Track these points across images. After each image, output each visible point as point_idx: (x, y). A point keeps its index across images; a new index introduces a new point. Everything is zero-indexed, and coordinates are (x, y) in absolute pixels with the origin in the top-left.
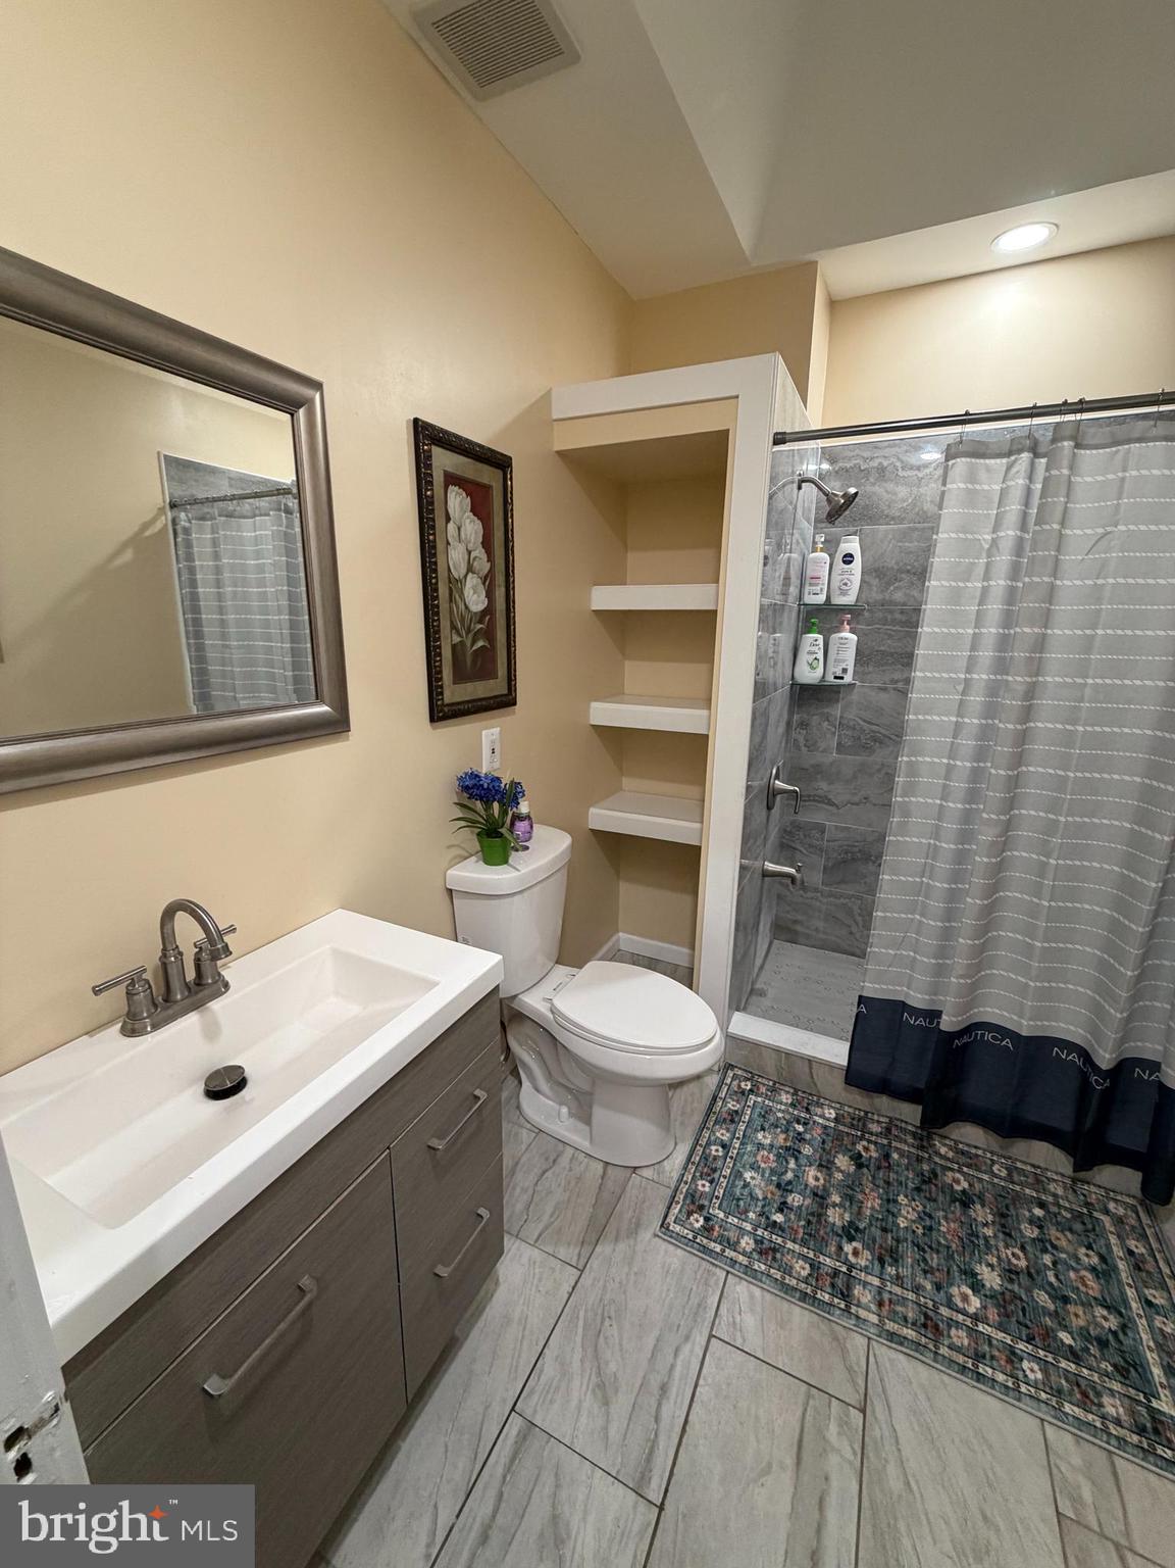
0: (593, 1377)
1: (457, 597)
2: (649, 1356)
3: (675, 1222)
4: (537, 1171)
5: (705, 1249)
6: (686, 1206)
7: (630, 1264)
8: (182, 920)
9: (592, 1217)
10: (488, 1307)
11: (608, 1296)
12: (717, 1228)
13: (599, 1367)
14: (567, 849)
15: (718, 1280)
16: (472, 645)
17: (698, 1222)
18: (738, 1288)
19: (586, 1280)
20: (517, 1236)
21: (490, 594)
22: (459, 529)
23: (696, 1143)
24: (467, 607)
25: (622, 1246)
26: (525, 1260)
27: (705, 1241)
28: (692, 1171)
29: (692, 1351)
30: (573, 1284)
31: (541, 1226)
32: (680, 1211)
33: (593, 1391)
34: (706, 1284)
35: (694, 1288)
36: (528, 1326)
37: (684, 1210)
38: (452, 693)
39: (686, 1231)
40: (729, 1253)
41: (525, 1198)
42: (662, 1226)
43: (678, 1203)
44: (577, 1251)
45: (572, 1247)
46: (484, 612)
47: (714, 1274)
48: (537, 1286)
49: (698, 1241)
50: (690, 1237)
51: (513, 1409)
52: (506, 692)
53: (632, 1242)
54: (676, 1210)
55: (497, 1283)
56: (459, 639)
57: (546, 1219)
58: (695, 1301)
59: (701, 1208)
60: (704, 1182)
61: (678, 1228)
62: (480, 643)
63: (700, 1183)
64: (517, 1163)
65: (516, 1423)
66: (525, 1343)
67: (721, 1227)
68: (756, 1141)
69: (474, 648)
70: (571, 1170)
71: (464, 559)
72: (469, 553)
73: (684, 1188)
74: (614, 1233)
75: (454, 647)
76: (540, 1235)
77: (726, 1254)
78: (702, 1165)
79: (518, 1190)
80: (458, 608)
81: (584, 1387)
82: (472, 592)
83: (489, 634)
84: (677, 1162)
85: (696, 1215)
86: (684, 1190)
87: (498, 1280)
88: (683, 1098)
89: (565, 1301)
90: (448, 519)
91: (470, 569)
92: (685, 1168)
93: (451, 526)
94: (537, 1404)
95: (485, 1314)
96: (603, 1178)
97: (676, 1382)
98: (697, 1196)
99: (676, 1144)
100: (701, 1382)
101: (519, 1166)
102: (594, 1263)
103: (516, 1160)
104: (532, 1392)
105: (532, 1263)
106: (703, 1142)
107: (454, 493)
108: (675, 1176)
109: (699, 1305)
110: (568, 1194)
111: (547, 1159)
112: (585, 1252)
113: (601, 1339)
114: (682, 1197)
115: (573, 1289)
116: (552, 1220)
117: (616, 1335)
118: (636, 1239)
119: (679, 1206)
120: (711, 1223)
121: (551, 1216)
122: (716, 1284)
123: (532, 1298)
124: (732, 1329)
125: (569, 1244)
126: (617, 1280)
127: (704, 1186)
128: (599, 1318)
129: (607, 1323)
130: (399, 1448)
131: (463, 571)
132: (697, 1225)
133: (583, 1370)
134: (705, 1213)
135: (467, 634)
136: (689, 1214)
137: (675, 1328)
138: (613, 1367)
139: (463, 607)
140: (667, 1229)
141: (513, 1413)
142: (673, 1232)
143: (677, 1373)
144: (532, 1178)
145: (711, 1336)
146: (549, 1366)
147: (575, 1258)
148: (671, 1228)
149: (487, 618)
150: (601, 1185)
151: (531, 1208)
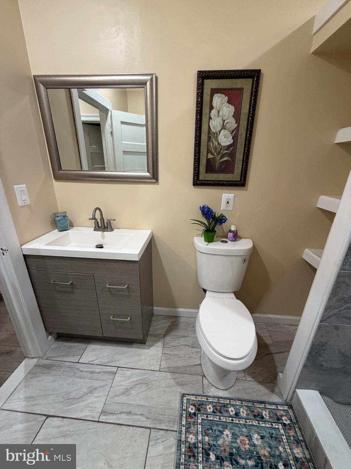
0: (129, 387)
1: (214, 140)
2: (139, 404)
3: (187, 399)
4: (187, 343)
5: (181, 416)
6: (196, 402)
7: (166, 387)
9: (179, 368)
10: (142, 349)
11: (153, 383)
12: (193, 420)
13: (133, 387)
15: (173, 427)
16: (221, 158)
17: (192, 410)
18: (172, 438)
19: (157, 374)
20: (163, 347)
21: (235, 138)
22: (219, 112)
23: (230, 399)
24: (219, 143)
25: (172, 382)
26: (157, 353)
27: (184, 415)
28: (214, 401)
29: (144, 421)
30: (154, 370)
31: (169, 352)
32: (193, 400)
33: (126, 388)
34: (169, 421)
35: (166, 416)
36: (139, 362)
37: (194, 402)
38: (203, 176)
39: (185, 405)
40: (184, 429)
41: (176, 344)
42: (184, 394)
43: (196, 398)
44: (165, 367)
45: (165, 365)
46: (229, 146)
47: (174, 424)
48: (151, 359)
49: (184, 412)
50: (184, 408)
51: (118, 367)
52: (239, 180)
53: (175, 385)
54: (193, 398)
55: (148, 349)
56: (212, 156)
57: (172, 353)
58: (161, 418)
59: (199, 410)
60: (212, 408)
61: (185, 401)
62: (226, 159)
63: (211, 406)
64: (187, 337)
65: (114, 369)
66: (135, 363)
67: (194, 422)
68: (251, 434)
69: (222, 160)
70: (192, 353)
71: (220, 124)
72: (224, 121)
73: (204, 399)
74: (176, 377)
75: (208, 160)
76: (166, 353)
77: (183, 428)
78: (220, 405)
79: (178, 341)
80: (213, 144)
81: (127, 385)
82: (223, 137)
83: (232, 155)
84: (217, 393)
85: (194, 408)
86: (203, 399)
87: (150, 348)
88: (253, 386)
89: (149, 369)
90: (211, 108)
91: (223, 127)
92: (214, 397)
93: (214, 112)
94: (121, 373)
95: (139, 349)
96: (195, 365)
97: (132, 417)
98: (204, 406)
99: (226, 390)
100: (134, 428)
101: (186, 338)
102: (163, 374)
103: (187, 336)
104: (123, 370)
105: (157, 355)
106: (233, 402)
107: (217, 97)
108: (210, 394)
109: (160, 420)
110: (183, 356)
111: (193, 344)
112: (166, 370)
113: (140, 385)
114: (200, 399)
115: (153, 370)
116: (173, 355)
117: (143, 390)
118: (176, 386)
119: (195, 399)
120: (194, 416)
121: (174, 354)
122: (171, 426)
123: (147, 359)
124: (155, 438)
125: (166, 364)
126: (160, 384)
127: (210, 408)
128: (146, 382)
129: (146, 385)
131: (219, 128)
132: (190, 410)
133: (131, 383)
134: (197, 412)
135: (217, 155)
136: (194, 405)
137: (150, 412)
138: (133, 392)
139: (217, 144)
140: (183, 397)
141: (117, 368)
142: (183, 399)
143: (136, 417)
144: (184, 343)
145: (150, 428)
146: (129, 373)
147: (163, 367)
148: (184, 398)
149: (232, 148)
150: (192, 365)
151: (174, 347)
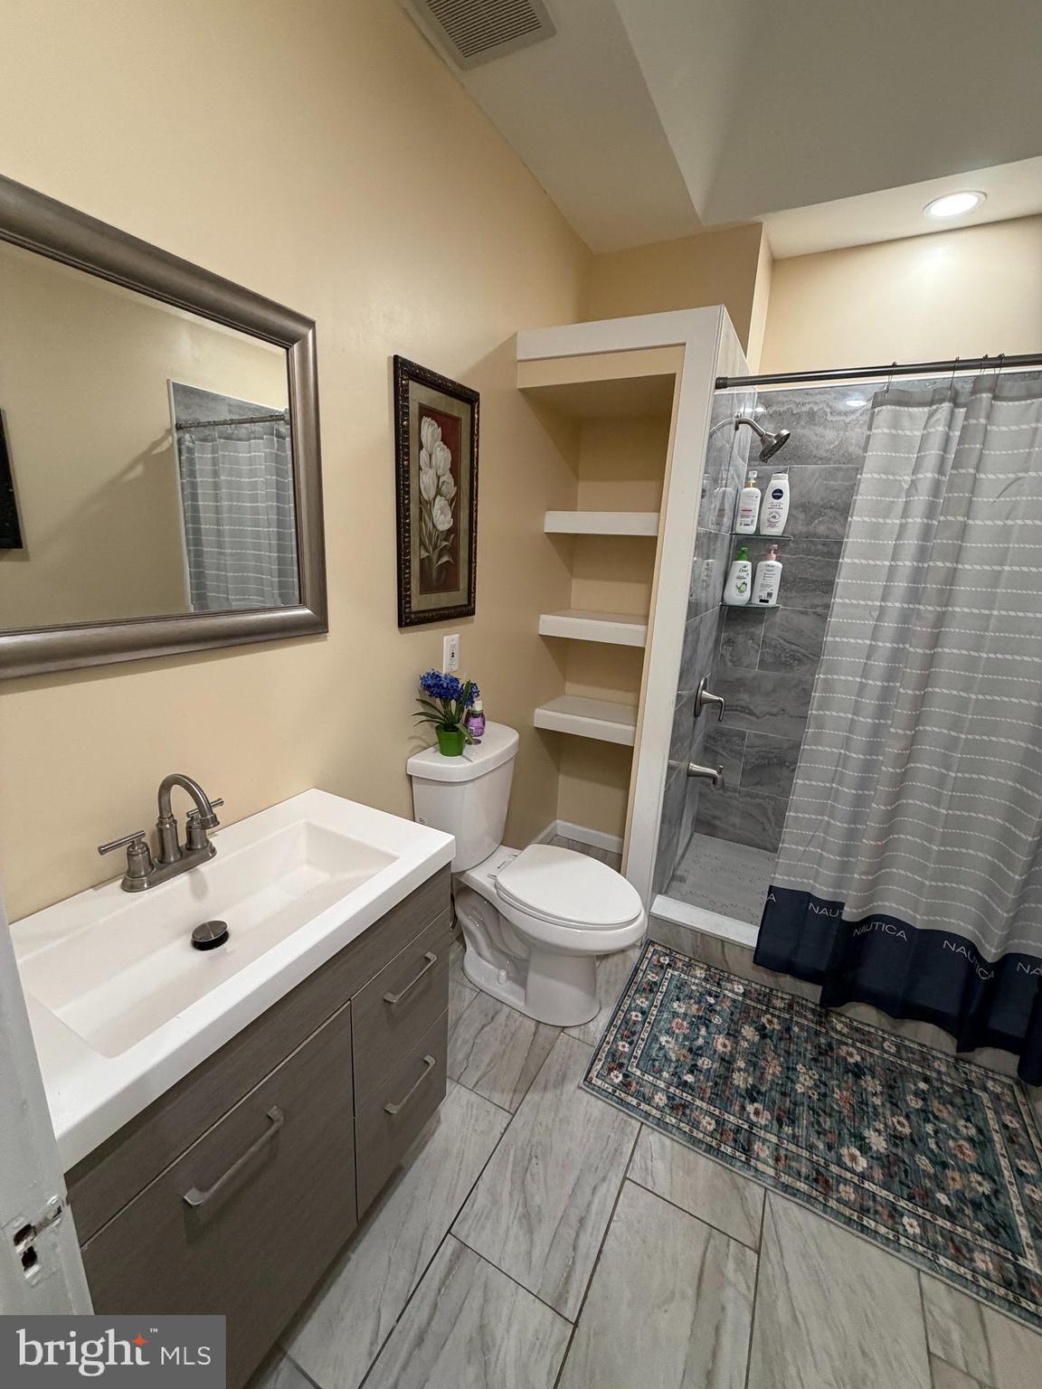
0: (520, 1209)
1: (426, 516)
2: (570, 1193)
3: (597, 1077)
4: (478, 1025)
5: (622, 1102)
6: (607, 1064)
7: (557, 1111)
8: (177, 793)
9: (524, 1071)
10: (430, 1143)
11: (534, 1140)
12: (634, 1084)
13: (525, 1198)
14: (514, 744)
15: (634, 1129)
16: (438, 560)
17: (617, 1078)
18: (651, 1138)
19: (518, 1122)
20: (458, 1082)
21: (455, 516)
22: (430, 456)
23: (619, 1006)
24: (434, 526)
25: (550, 1095)
26: (464, 1102)
27: (623, 1095)
28: (614, 1033)
29: (608, 1190)
30: (505, 1126)
31: (478, 1074)
32: (602, 1067)
33: (520, 1219)
34: (623, 1132)
35: (612, 1135)
36: (464, 1162)
37: (605, 1067)
38: (419, 602)
39: (606, 1085)
40: (644, 1106)
41: (466, 1049)
42: (585, 1080)
43: (600, 1060)
44: (509, 1099)
45: (505, 1095)
46: (450, 531)
47: (630, 1124)
48: (474, 1126)
49: (617, 1094)
50: (610, 1090)
51: (449, 1232)
52: (466, 603)
53: (558, 1092)
54: (598, 1066)
55: (439, 1122)
56: (428, 554)
57: (483, 1068)
58: (611, 1147)
59: (621, 1066)
60: (624, 1043)
61: (599, 1082)
62: (445, 559)
63: (621, 1043)
64: (460, 1018)
65: (451, 1244)
66: (462, 1174)
67: (637, 1083)
68: (672, 1010)
69: (439, 563)
70: (506, 1026)
71: (433, 484)
72: (439, 478)
73: (606, 1048)
74: (543, 1084)
75: (422, 561)
76: (477, 1082)
77: (641, 1107)
78: (623, 1027)
79: (459, 1043)
80: (426, 526)
81: (512, 1216)
82: (439, 512)
83: (453, 551)
84: (601, 1024)
85: (616, 1072)
86: (606, 1049)
87: (439, 1118)
88: (608, 969)
89: (498, 1139)
90: (421, 447)
91: (439, 492)
92: (608, 1030)
93: (423, 453)
94: (470, 1227)
95: (427, 1148)
96: (534, 1035)
97: (593, 1217)
98: (618, 1054)
99: (601, 1008)
100: (615, 1218)
101: (461, 1022)
102: (525, 1108)
103: (458, 1016)
104: (465, 1219)
105: (470, 1105)
106: (625, 1008)
107: (427, 425)
108: (599, 1037)
109: (616, 1150)
110: (504, 1046)
111: (486, 1015)
112: (518, 1098)
113: (528, 1174)
114: (604, 1055)
115: (505, 1130)
116: (489, 1069)
117: (542, 1172)
118: (562, 1091)
119: (601, 1063)
120: (629, 1079)
121: (489, 1065)
122: (632, 1134)
123: (469, 1135)
124: (644, 1173)
125: (503, 1092)
126: (544, 1124)
127: (624, 1046)
128: (527, 1158)
129: (534, 1161)
130: (349, 1259)
131: (433, 493)
132: (617, 1081)
133: (511, 1200)
134: (624, 1070)
135: (434, 550)
136: (611, 1070)
137: (593, 1170)
138: (537, 1200)
139: (431, 526)
140: (590, 1082)
141: (449, 1235)
142: (595, 1085)
143: (594, 1208)
144: (473, 1031)
145: (625, 1178)
146: (481, 1197)
147: (508, 1103)
148: (593, 1082)
149: (452, 536)
150: (533, 1041)
151: (471, 1058)
